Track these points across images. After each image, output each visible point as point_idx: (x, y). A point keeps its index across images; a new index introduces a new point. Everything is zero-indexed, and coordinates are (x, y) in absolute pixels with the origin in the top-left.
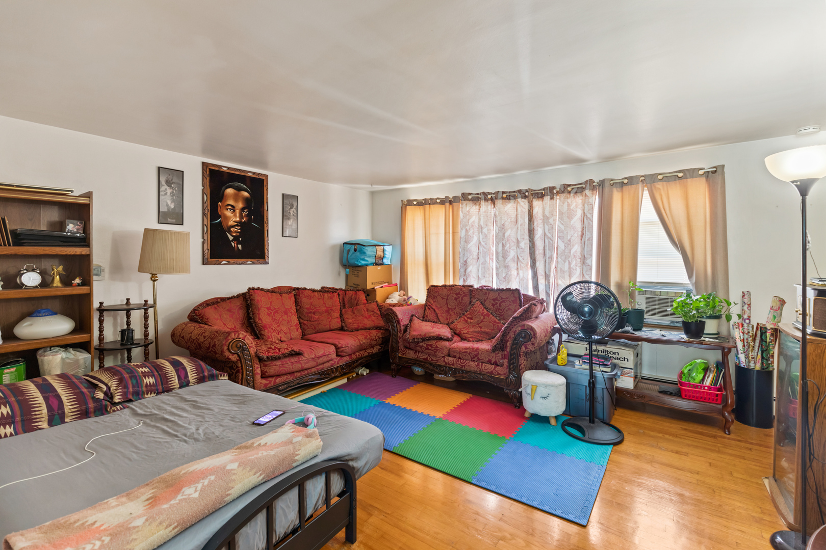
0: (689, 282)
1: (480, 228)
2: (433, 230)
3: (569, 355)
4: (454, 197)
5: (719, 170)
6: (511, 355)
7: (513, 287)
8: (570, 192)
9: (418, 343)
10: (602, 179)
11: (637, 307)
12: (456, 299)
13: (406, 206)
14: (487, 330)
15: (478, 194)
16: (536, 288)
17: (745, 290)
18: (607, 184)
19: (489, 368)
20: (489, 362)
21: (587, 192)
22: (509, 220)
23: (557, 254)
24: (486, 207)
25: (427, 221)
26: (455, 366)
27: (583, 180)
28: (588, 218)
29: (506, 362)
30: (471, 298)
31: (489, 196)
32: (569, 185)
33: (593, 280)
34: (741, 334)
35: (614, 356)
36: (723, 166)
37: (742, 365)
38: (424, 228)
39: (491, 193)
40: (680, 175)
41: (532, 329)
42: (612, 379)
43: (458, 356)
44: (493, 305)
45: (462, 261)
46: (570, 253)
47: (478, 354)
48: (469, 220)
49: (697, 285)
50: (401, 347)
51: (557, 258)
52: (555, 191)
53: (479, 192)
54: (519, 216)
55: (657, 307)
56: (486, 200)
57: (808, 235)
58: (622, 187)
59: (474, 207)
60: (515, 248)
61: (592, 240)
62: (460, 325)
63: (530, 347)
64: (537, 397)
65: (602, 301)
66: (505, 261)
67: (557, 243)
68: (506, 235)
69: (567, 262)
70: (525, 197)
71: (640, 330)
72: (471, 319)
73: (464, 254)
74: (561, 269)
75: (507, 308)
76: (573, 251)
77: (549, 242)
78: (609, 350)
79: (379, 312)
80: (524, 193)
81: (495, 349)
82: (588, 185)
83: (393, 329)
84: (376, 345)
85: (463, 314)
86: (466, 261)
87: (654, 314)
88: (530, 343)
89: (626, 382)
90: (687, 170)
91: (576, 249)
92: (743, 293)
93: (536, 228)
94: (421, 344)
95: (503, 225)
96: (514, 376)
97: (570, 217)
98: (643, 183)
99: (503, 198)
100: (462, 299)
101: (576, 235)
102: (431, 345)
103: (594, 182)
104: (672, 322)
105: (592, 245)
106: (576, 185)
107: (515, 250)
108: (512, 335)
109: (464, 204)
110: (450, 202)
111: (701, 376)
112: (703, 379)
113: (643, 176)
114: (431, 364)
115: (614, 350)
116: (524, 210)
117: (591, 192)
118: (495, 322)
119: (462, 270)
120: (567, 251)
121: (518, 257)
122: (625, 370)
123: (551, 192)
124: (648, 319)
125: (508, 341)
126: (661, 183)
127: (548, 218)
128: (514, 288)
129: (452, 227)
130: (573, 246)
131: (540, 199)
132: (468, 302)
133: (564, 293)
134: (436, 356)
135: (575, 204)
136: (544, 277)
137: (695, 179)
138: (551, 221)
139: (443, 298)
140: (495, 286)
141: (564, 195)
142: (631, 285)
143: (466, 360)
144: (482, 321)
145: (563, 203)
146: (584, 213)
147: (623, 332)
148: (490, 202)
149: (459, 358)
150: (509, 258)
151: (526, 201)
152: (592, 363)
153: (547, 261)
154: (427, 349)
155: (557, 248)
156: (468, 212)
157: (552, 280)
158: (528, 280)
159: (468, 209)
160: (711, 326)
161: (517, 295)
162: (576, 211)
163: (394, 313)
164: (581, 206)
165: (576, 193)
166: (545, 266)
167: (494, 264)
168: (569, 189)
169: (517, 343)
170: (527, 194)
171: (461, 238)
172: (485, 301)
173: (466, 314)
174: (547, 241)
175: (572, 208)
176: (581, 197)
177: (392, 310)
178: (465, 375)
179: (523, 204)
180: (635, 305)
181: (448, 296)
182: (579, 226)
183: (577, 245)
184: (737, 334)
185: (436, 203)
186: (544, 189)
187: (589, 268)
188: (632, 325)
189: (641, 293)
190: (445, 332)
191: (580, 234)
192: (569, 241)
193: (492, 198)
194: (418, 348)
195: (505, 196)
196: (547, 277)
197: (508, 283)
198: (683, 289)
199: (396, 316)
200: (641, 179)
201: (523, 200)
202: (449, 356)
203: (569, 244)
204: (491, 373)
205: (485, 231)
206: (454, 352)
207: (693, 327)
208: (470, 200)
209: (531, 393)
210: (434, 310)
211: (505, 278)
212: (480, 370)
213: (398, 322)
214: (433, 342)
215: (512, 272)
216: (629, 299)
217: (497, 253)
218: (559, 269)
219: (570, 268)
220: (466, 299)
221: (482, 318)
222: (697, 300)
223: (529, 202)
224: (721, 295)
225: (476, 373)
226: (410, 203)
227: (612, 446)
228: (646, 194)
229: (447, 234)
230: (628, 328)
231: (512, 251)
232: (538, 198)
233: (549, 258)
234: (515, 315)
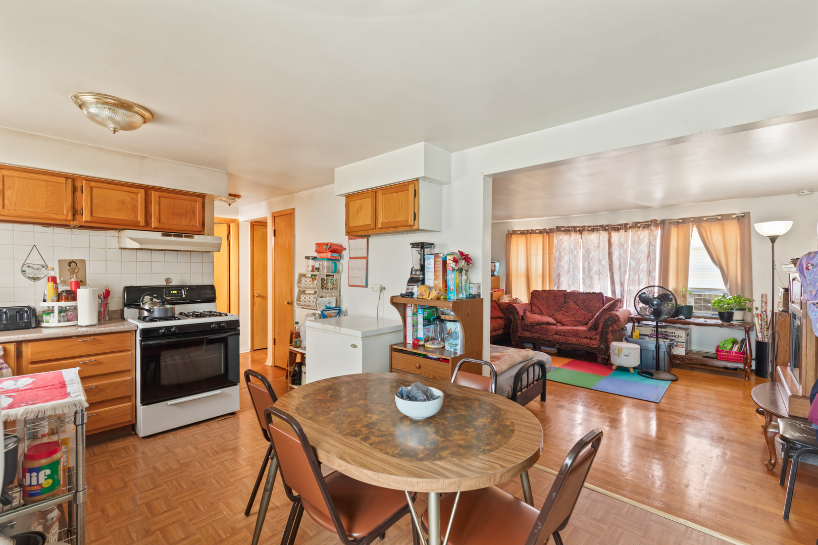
0: (725, 288)
1: (571, 251)
2: (533, 252)
3: (640, 335)
4: (550, 229)
5: (746, 215)
6: (602, 332)
7: (597, 291)
8: (639, 227)
9: (534, 326)
10: (663, 218)
11: (688, 304)
12: (554, 300)
13: (511, 234)
14: (580, 320)
15: (569, 227)
16: (614, 292)
17: (763, 293)
18: (667, 223)
19: (587, 341)
20: (586, 338)
21: (652, 227)
22: (593, 246)
23: (630, 269)
24: (575, 236)
25: (529, 246)
26: (561, 341)
27: (650, 219)
28: (653, 245)
29: (598, 337)
30: (565, 299)
31: (578, 229)
32: (639, 223)
33: (657, 284)
34: (760, 321)
35: (671, 334)
36: (749, 213)
37: (760, 340)
38: (526, 251)
39: (579, 227)
40: (719, 218)
41: (617, 316)
42: (670, 347)
43: (563, 334)
44: (583, 303)
45: (556, 274)
46: (639, 268)
47: (578, 332)
48: (561, 245)
49: (730, 290)
50: (520, 329)
51: (629, 272)
52: (628, 226)
53: (570, 226)
54: (601, 243)
55: (702, 305)
56: (575, 231)
57: (775, 262)
58: (678, 224)
59: (566, 236)
60: (597, 264)
61: (656, 260)
62: (560, 317)
63: (615, 327)
64: (622, 355)
65: (665, 297)
66: (590, 274)
67: (630, 261)
68: (591, 256)
69: (637, 275)
70: (606, 230)
71: (690, 318)
72: (567, 312)
73: (558, 269)
74: (633, 279)
75: (593, 306)
76: (641, 267)
77: (624, 261)
78: (668, 331)
79: (498, 308)
80: (605, 227)
81: (590, 329)
82: (653, 223)
83: (514, 318)
84: (501, 328)
85: (561, 309)
86: (559, 274)
87: (700, 309)
88: (615, 324)
89: (680, 351)
90: (724, 215)
91: (644, 265)
92: (762, 295)
93: (613, 251)
94: (536, 327)
95: (589, 249)
96: (604, 346)
97: (639, 244)
98: (693, 222)
99: (588, 230)
100: (558, 300)
101: (643, 256)
102: (543, 328)
103: (657, 221)
104: (713, 315)
105: (655, 263)
106: (644, 222)
107: (598, 266)
108: (603, 320)
109: (559, 234)
110: (547, 233)
111: (730, 346)
112: (732, 348)
113: (692, 218)
114: (543, 340)
115: (672, 331)
116: (605, 239)
117: (655, 228)
118: (585, 314)
119: (557, 280)
120: (637, 267)
121: (599, 270)
122: (679, 343)
123: (625, 227)
124: (696, 312)
125: (600, 324)
126: (705, 223)
127: (623, 245)
128: (599, 292)
129: (549, 251)
130: (642, 263)
131: (617, 231)
132: (563, 302)
133: (640, 293)
134: (547, 335)
135: (643, 235)
136: (620, 285)
137: (729, 221)
138: (625, 246)
139: (544, 299)
140: (581, 290)
141: (635, 229)
142: (684, 290)
143: (569, 337)
144: (576, 314)
145: (635, 235)
146: (650, 241)
147: (678, 319)
148: (578, 232)
149: (564, 336)
150: (593, 272)
151: (606, 233)
152: (658, 338)
153: (622, 274)
154: (540, 330)
155: (630, 265)
156: (561, 239)
157: (626, 288)
158: (607, 287)
159: (561, 237)
160: (738, 315)
161: (601, 297)
162: (644, 240)
163: (514, 307)
164: (647, 236)
165: (644, 227)
166: (621, 277)
167: (581, 276)
168: (639, 225)
169: (606, 325)
170: (607, 228)
171: (555, 257)
172: (577, 300)
173: (563, 309)
174: (622, 260)
175: (640, 238)
176: (647, 231)
177: (513, 305)
178: (569, 346)
179: (604, 235)
180: (686, 303)
181: (548, 297)
182: (646, 250)
183: (644, 263)
184: (757, 321)
185: (536, 233)
186: (620, 225)
187: (653, 278)
188: (684, 315)
189: (691, 295)
190: (551, 320)
191: (646, 255)
192: (639, 260)
193: (581, 230)
194: (534, 330)
195: (590, 228)
196: (622, 284)
197: (592, 288)
198: (721, 293)
199: (516, 309)
200: (692, 219)
201: (604, 232)
202: (556, 334)
203: (638, 262)
204: (588, 344)
205: (575, 252)
206: (560, 332)
207: (726, 315)
208: (562, 231)
209: (617, 353)
210: (538, 307)
211: (589, 285)
212: (580, 343)
213: (518, 313)
214: (545, 326)
215: (595, 282)
216: (683, 299)
217: (584, 268)
218: (631, 279)
219: (639, 278)
220: (562, 300)
221: (575, 311)
222: (729, 299)
223: (608, 234)
224: (747, 296)
225: (577, 344)
226: (514, 232)
227: (671, 381)
228: (695, 229)
229: (545, 255)
230: (682, 317)
231: (594, 267)
232: (615, 230)
233: (624, 272)
234: (604, 307)
